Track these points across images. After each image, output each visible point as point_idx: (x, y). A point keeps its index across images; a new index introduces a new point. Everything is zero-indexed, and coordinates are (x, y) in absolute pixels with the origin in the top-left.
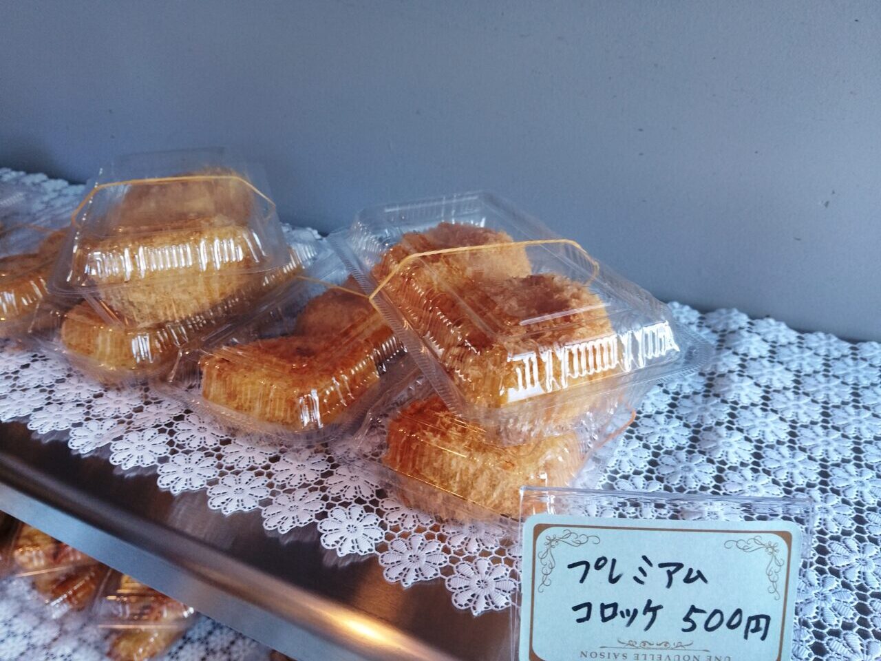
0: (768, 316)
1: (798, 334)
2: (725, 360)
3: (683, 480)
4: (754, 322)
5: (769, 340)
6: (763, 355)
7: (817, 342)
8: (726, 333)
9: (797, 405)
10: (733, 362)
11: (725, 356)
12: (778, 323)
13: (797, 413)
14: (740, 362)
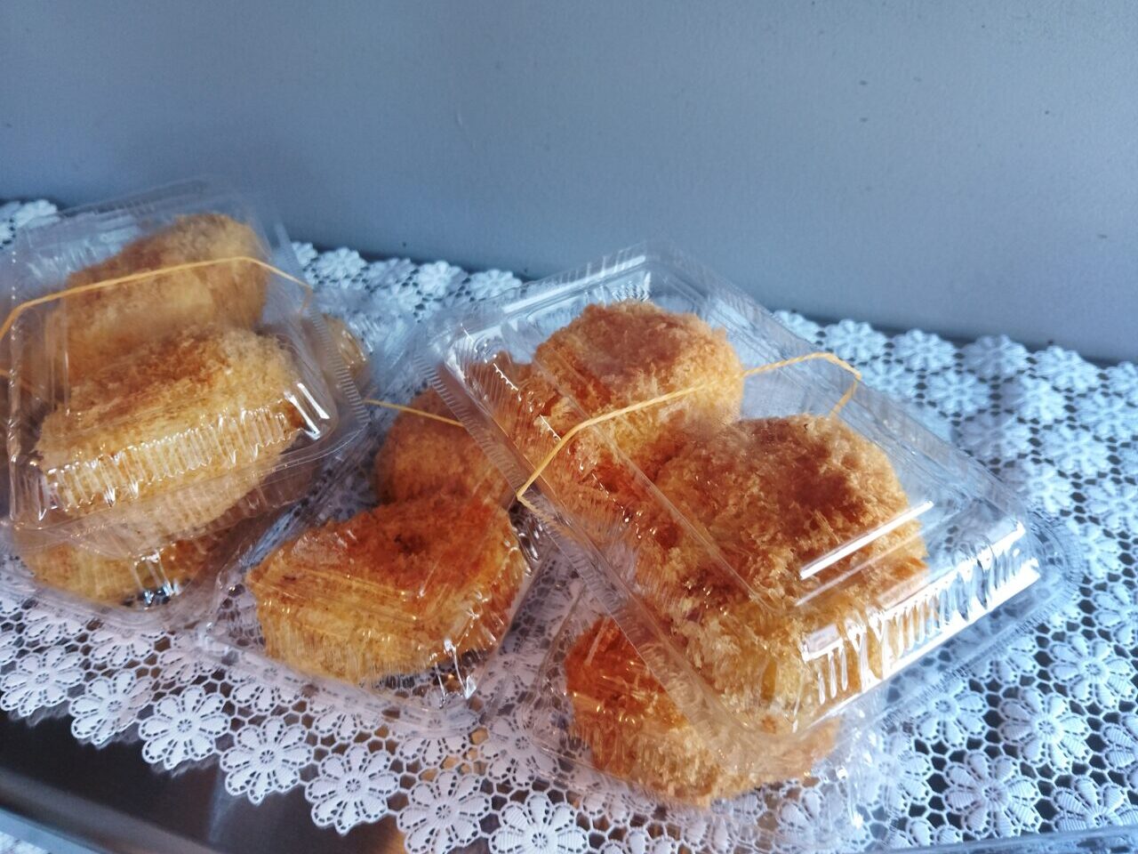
0: (1051, 343)
1: (1099, 371)
2: (1008, 434)
3: (994, 668)
4: (1034, 356)
5: (1062, 388)
6: (1059, 418)
7: (1127, 381)
8: (1000, 382)
9: (1122, 504)
10: (1020, 437)
11: (1009, 428)
12: (1068, 353)
13: (1125, 519)
14: (1030, 436)
